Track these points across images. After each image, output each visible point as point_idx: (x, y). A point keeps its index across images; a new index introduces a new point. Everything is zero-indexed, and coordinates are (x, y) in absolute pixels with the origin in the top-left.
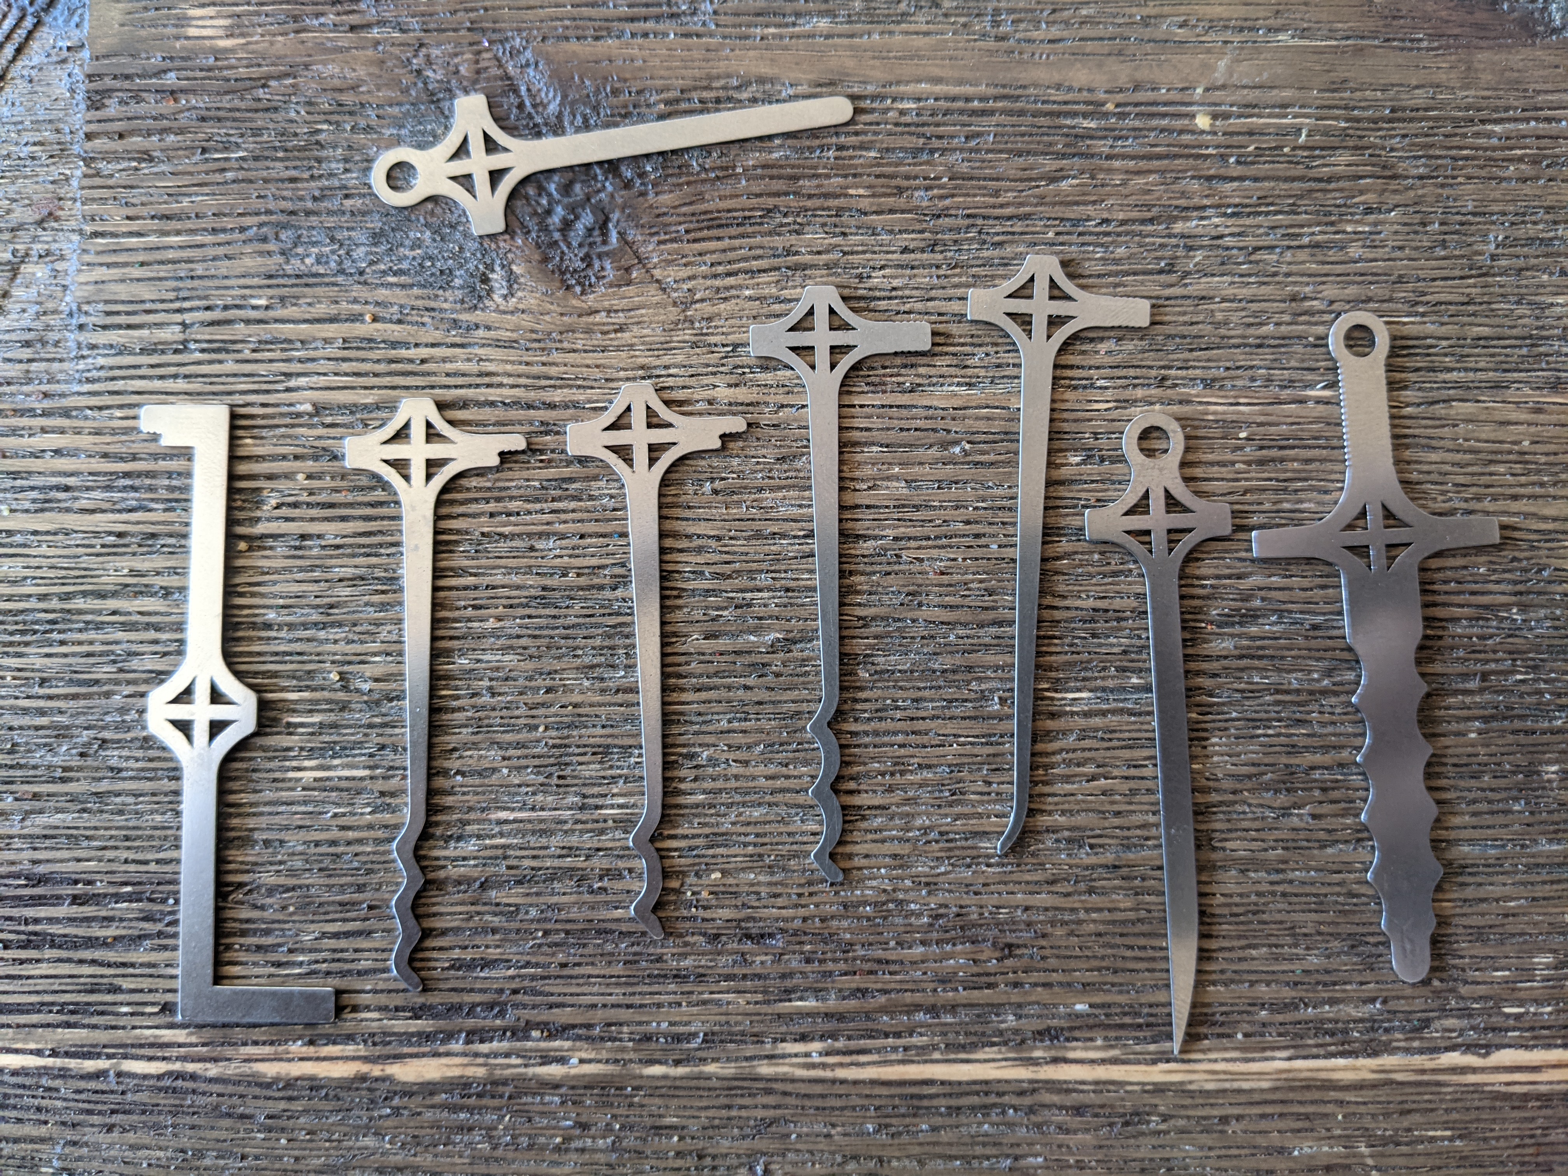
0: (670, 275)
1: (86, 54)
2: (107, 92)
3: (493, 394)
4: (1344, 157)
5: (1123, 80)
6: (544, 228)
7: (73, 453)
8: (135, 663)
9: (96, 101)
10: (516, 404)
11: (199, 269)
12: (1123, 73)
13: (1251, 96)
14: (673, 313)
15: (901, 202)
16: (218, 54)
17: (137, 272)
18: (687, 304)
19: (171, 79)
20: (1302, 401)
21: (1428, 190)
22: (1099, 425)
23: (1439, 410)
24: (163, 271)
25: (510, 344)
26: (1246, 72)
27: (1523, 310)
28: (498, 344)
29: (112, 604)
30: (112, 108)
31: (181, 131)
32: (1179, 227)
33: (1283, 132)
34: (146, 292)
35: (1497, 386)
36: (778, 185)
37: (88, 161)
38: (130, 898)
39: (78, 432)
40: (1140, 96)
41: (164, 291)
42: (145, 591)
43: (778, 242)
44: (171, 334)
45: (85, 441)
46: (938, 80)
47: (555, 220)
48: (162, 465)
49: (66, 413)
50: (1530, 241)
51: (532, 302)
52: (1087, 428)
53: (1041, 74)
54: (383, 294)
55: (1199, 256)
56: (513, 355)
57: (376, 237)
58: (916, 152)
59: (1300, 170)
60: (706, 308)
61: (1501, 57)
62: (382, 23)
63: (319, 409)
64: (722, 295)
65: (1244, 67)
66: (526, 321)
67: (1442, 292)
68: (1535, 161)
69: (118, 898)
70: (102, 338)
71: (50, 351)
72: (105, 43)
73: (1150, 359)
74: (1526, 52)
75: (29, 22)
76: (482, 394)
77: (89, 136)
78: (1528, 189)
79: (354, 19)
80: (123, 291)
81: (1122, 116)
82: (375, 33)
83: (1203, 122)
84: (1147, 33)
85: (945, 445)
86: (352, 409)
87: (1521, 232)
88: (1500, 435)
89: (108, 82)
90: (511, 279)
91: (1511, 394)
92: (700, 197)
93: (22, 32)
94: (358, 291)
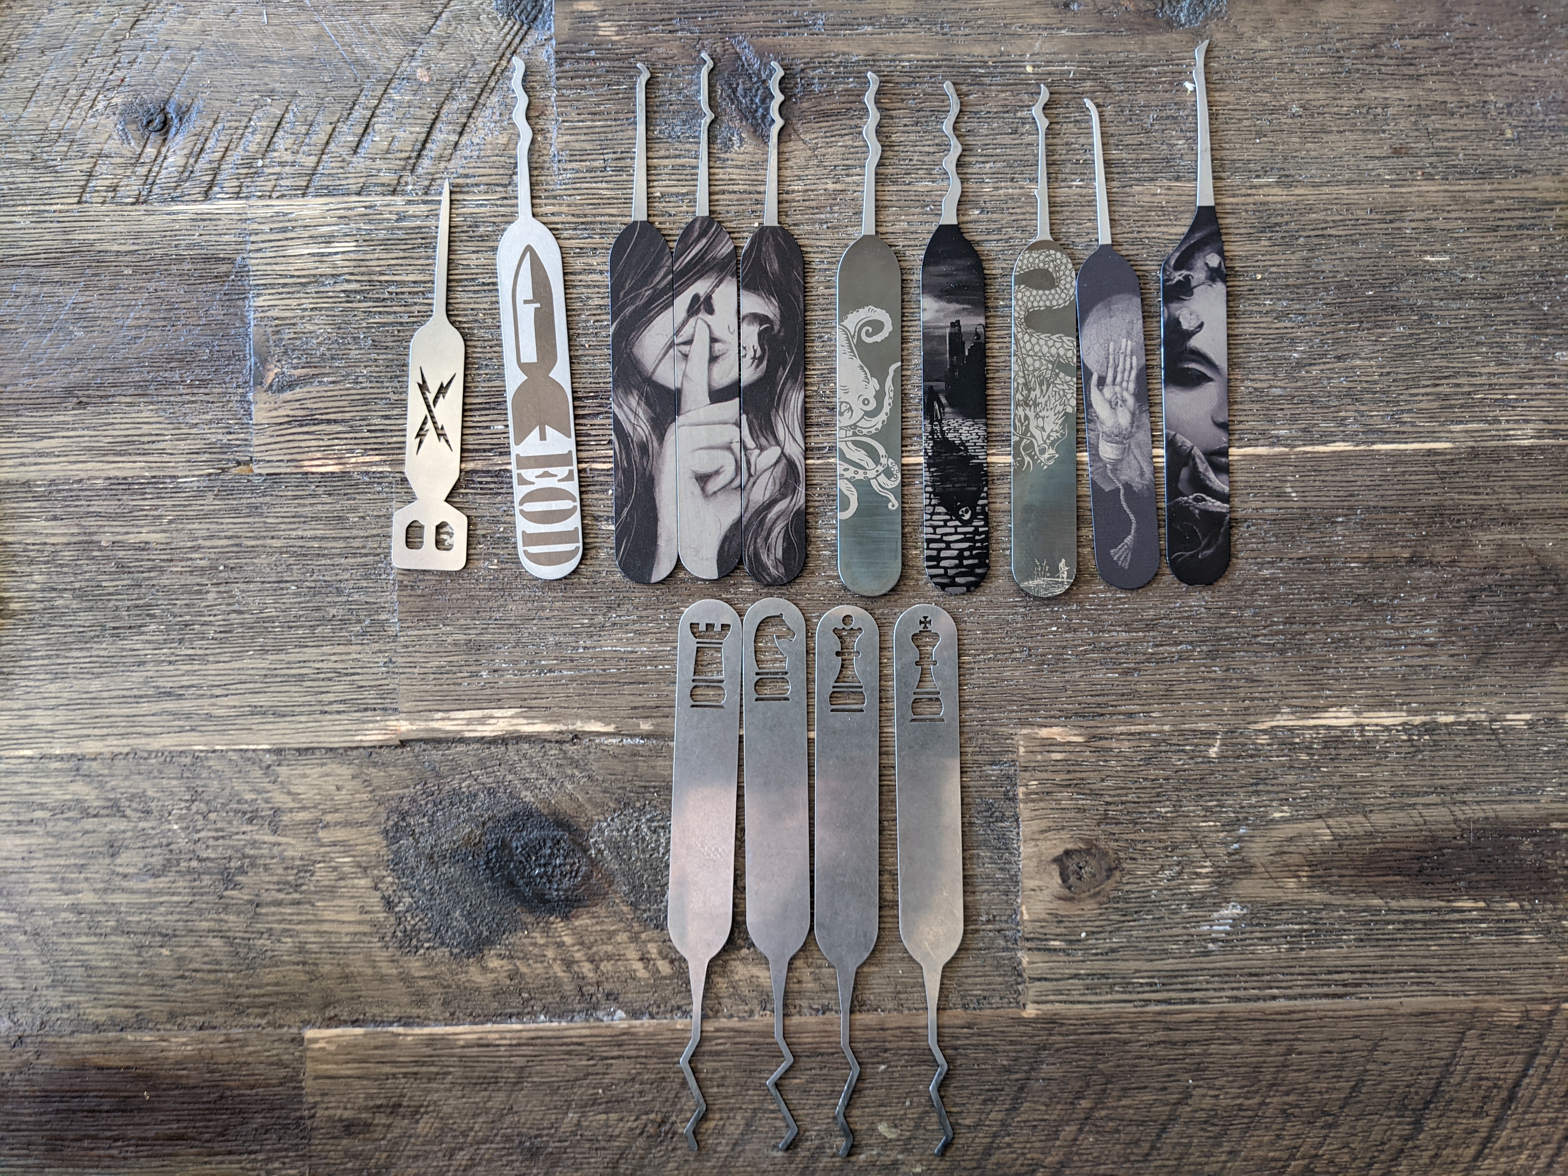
0: (807, 137)
1: (554, 42)
2: (565, 59)
3: (736, 188)
4: (1089, 83)
5: (996, 52)
6: (755, 118)
7: (559, 214)
8: (590, 302)
9: (560, 62)
10: (745, 192)
11: (610, 136)
12: (995, 48)
13: (1050, 57)
14: (809, 153)
15: (903, 105)
16: (613, 43)
17: (583, 138)
18: (814, 150)
19: (593, 53)
20: (1070, 187)
21: (1125, 96)
22: (987, 198)
23: (1128, 189)
24: (594, 137)
25: (742, 167)
26: (1048, 47)
27: (1165, 147)
28: (737, 167)
29: (579, 277)
30: (567, 66)
31: (598, 76)
32: (1019, 114)
33: (1062, 73)
34: (588, 146)
35: (1152, 179)
36: (851, 98)
37: (558, 89)
38: (593, 398)
39: (560, 205)
40: (1003, 59)
41: (596, 145)
42: (594, 272)
43: (852, 123)
44: (599, 164)
45: (564, 209)
46: (918, 53)
47: (759, 114)
48: (599, 219)
49: (555, 197)
50: (1168, 118)
51: (750, 149)
52: (982, 199)
53: (962, 50)
54: (688, 146)
55: (1027, 127)
56: (743, 171)
57: (684, 122)
58: (909, 84)
59: (1070, 89)
60: (823, 151)
61: (1157, 38)
62: (682, 30)
63: (663, 195)
64: (829, 145)
65: (1047, 45)
66: (748, 157)
67: (1128, 140)
68: (1171, 83)
69: (587, 398)
70: (569, 166)
71: (546, 172)
72: (563, 38)
73: (1007, 170)
74: (1168, 35)
75: (525, 27)
76: (731, 188)
77: (558, 78)
78: (1167, 95)
79: (670, 28)
80: (577, 146)
81: (995, 67)
82: (680, 34)
83: (1029, 69)
84: (1007, 31)
85: (923, 207)
86: (677, 195)
87: (1164, 114)
88: (1153, 199)
89: (564, 54)
90: (741, 140)
91: (1158, 183)
92: (820, 104)
93: (522, 32)
94: (677, 145)
